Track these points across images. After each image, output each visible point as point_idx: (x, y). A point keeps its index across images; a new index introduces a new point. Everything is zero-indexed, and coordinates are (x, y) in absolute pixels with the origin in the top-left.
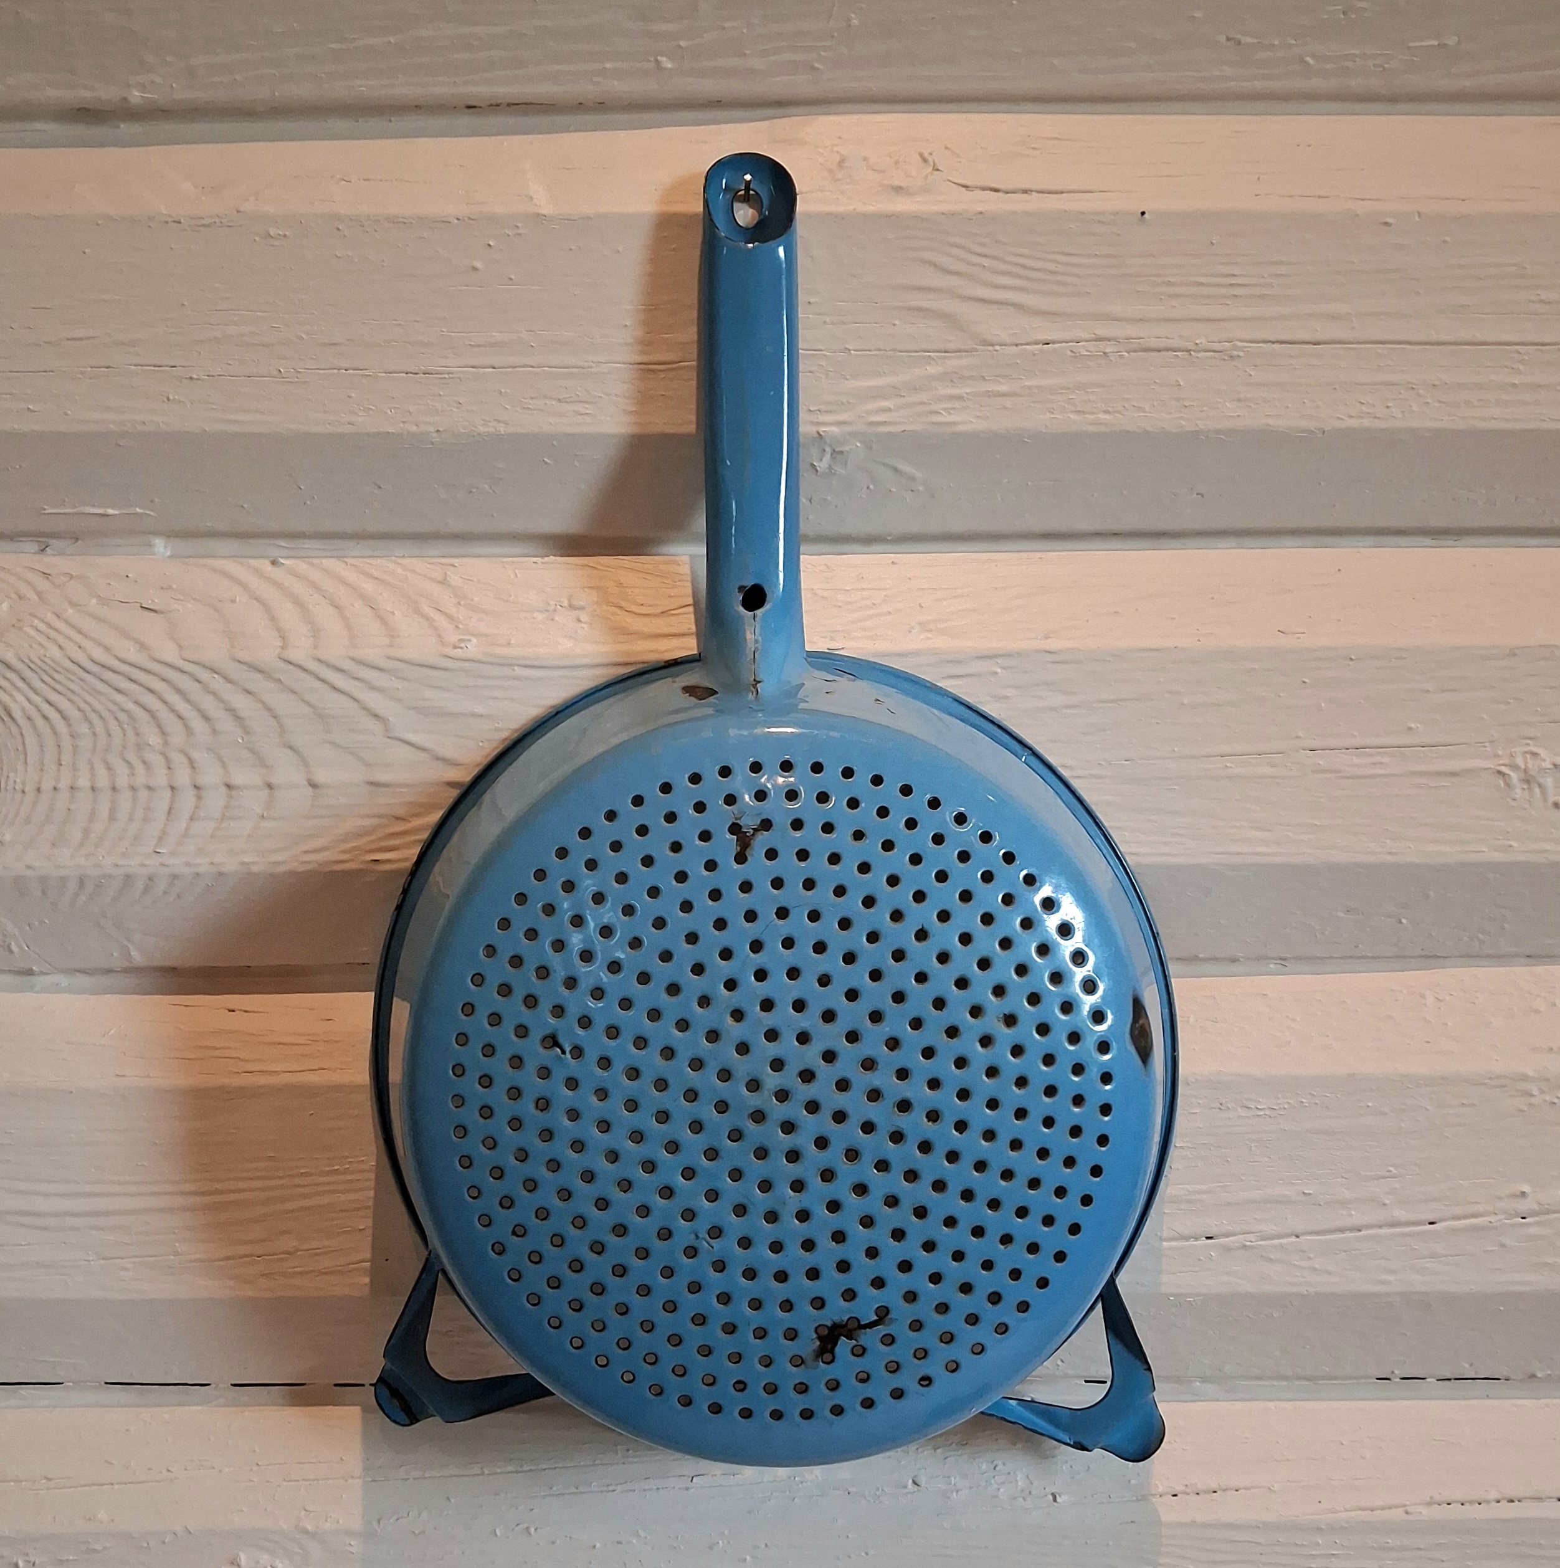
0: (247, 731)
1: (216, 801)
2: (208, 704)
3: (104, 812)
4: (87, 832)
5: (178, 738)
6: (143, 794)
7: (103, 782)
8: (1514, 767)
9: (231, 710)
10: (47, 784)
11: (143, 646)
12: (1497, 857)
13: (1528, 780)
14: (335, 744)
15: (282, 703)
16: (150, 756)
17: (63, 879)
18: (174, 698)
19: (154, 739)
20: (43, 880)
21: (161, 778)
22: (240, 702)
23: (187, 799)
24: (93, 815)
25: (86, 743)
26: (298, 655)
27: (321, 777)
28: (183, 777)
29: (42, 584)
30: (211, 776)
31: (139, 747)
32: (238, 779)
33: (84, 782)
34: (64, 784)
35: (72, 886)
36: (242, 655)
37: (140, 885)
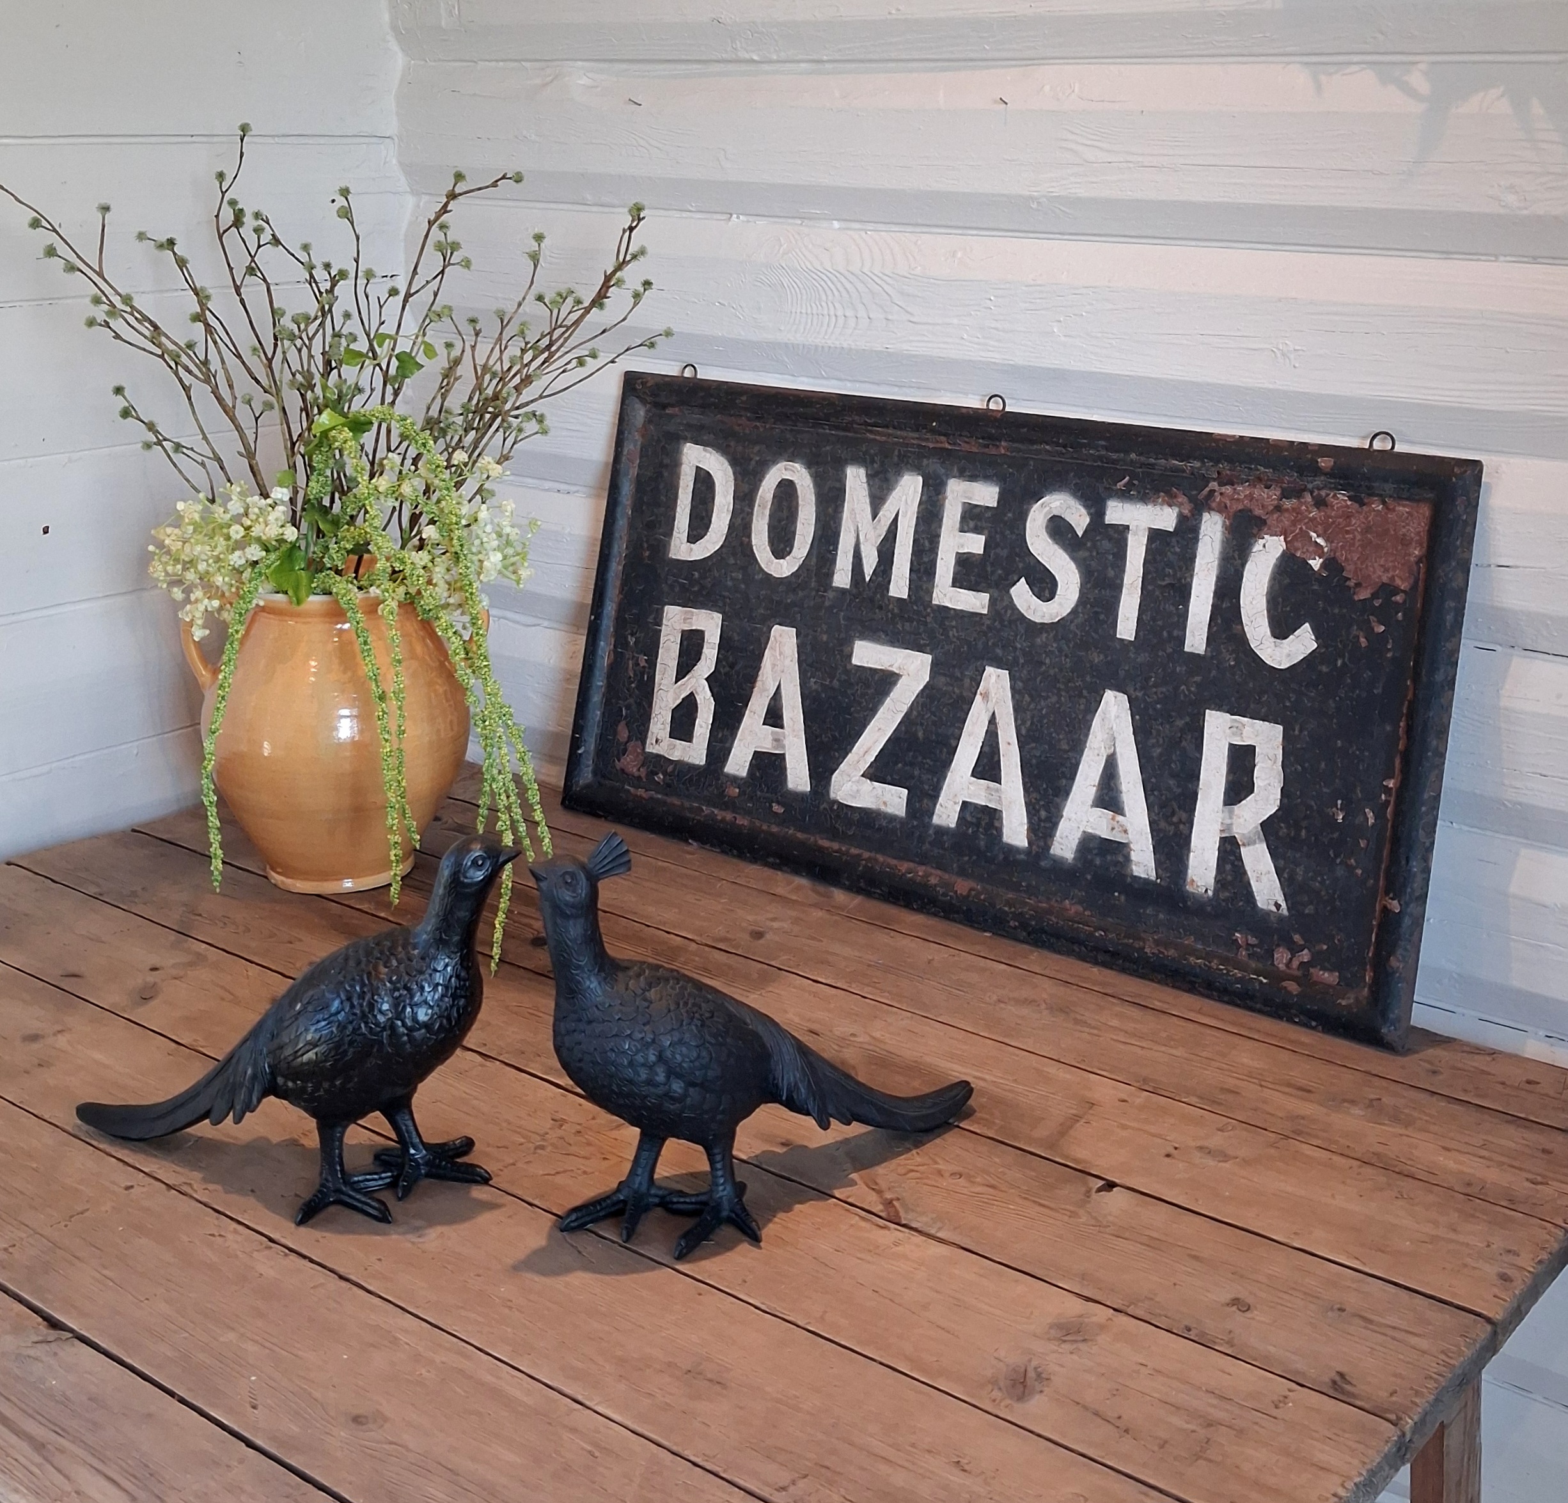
0: (850, 296)
1: (841, 320)
2: (839, 286)
3: (809, 321)
4: (805, 329)
5: (830, 298)
6: (821, 316)
7: (809, 312)
8: (1279, 349)
9: (845, 288)
10: (794, 311)
11: (822, 264)
12: (1271, 386)
13: (1283, 355)
14: (876, 304)
15: (860, 286)
16: (824, 304)
17: (798, 345)
18: (829, 283)
19: (824, 297)
20: (793, 344)
21: (825, 312)
22: (848, 286)
23: (834, 319)
24: (806, 323)
25: (804, 297)
26: (865, 270)
27: (871, 316)
28: (832, 313)
29: (796, 236)
30: (840, 313)
31: (820, 300)
32: (847, 314)
33: (804, 311)
34: (798, 311)
35: (801, 347)
36: (850, 269)
37: (820, 349)
